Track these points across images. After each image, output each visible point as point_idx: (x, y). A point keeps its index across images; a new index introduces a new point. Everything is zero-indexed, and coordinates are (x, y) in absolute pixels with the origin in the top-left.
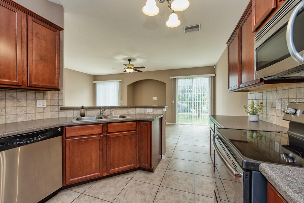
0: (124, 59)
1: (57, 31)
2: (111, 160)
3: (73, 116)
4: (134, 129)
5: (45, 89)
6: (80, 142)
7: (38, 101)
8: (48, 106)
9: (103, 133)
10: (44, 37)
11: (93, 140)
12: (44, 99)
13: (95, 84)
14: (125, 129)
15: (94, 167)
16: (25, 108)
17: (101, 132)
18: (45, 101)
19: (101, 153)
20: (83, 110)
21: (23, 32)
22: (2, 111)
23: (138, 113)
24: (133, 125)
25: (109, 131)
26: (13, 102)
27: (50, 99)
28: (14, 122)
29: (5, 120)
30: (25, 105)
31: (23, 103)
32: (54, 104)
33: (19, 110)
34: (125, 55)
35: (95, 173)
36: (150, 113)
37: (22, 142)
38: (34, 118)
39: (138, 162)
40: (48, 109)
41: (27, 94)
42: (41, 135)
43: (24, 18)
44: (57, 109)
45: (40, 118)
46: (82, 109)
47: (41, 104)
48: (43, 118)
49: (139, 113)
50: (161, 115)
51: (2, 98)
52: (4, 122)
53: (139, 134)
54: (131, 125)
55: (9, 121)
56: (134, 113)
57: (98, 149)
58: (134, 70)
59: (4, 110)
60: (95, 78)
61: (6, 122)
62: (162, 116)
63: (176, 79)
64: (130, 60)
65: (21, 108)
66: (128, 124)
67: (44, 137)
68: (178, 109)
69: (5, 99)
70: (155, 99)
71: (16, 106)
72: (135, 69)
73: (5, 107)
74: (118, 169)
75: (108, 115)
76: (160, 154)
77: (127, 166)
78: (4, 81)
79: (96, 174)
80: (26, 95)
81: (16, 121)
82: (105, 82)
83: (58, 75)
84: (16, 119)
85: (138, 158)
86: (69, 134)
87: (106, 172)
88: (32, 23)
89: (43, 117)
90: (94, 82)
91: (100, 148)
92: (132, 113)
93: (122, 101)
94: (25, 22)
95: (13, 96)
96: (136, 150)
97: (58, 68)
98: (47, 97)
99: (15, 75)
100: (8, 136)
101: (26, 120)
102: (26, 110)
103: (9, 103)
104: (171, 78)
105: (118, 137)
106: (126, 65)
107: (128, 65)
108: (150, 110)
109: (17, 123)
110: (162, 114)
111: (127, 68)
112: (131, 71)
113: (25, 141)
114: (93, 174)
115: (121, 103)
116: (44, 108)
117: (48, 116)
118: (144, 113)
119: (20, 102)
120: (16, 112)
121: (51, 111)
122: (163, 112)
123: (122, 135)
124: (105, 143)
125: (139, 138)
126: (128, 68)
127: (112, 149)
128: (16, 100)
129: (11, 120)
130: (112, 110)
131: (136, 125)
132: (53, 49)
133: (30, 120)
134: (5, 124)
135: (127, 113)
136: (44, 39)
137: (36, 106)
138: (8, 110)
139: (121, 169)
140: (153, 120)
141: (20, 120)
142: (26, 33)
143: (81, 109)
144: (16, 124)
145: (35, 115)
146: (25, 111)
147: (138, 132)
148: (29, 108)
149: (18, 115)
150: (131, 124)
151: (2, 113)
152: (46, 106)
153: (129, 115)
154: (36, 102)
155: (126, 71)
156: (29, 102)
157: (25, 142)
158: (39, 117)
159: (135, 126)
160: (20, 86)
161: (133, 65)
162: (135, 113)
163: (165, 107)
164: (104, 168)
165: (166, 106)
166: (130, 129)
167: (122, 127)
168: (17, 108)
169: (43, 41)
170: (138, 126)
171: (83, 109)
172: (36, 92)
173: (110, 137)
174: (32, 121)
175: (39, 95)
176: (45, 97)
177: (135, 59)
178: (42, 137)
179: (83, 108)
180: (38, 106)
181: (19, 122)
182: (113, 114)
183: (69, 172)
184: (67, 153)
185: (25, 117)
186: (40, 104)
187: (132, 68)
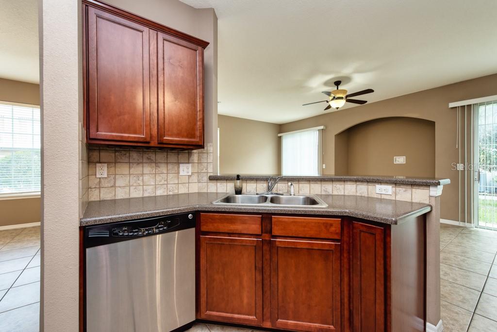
0: (326, 84)
1: (200, 48)
2: (280, 299)
3: (227, 191)
4: (336, 237)
5: (189, 147)
6: (222, 244)
7: (181, 165)
8: (195, 174)
9: (264, 234)
10: (180, 62)
11: (244, 245)
12: (189, 163)
13: (280, 137)
14: (312, 233)
15: (245, 301)
16: (164, 176)
17: (259, 232)
18: (190, 165)
19: (259, 278)
20: (238, 181)
21: (153, 60)
22: (139, 180)
23: (351, 194)
24: (331, 225)
25: (276, 231)
26: (151, 167)
27: (197, 162)
28: (152, 195)
29: (142, 191)
30: (165, 172)
31: (163, 168)
32: (202, 170)
33: (158, 178)
34: (326, 73)
35: (248, 315)
36: (383, 197)
37: (132, 234)
38: (176, 192)
39: (346, 324)
40: (195, 178)
41: (167, 155)
42: (159, 225)
43: (153, 38)
44: (206, 178)
45: (183, 192)
46: (237, 179)
47: (186, 170)
48: (188, 192)
49: (355, 194)
50: (423, 205)
51: (139, 162)
52: (141, 196)
53: (349, 253)
54: (327, 226)
55: (146, 195)
56: (340, 194)
57: (254, 267)
58: (348, 101)
59: (141, 178)
60: (281, 128)
61: (143, 195)
62: (428, 209)
63: (469, 106)
64: (338, 83)
65: (160, 176)
66: (319, 223)
67: (165, 228)
68: (478, 187)
69: (142, 163)
70: (400, 160)
71: (154, 173)
72: (349, 99)
73: (143, 174)
74: (296, 325)
75: (282, 195)
76: (419, 316)
77: (317, 325)
78: (129, 137)
79: (251, 317)
80: (166, 157)
81: (154, 195)
82: (294, 133)
83: (200, 123)
84: (154, 191)
85: (346, 313)
86: (205, 227)
87: (269, 320)
88: (163, 43)
89: (187, 190)
90: (279, 135)
91: (257, 265)
92: (335, 193)
93: (324, 165)
94: (154, 44)
95: (151, 158)
96: (341, 292)
97: (200, 111)
98: (193, 160)
99: (141, 126)
100: (112, 221)
101: (166, 194)
102: (166, 179)
103: (147, 169)
104: (452, 105)
105: (294, 250)
106: (329, 94)
107: (335, 92)
108: (385, 190)
109: (155, 197)
110: (427, 202)
111: (332, 100)
112: (341, 104)
113: (136, 232)
114: (244, 314)
115: (323, 169)
116: (189, 176)
117: (194, 188)
118: (366, 196)
119: (159, 167)
120: (154, 182)
121: (199, 182)
122: (430, 196)
123: (302, 247)
124: (268, 257)
125: (349, 263)
126: (334, 98)
127: (281, 275)
128: (154, 165)
129: (149, 193)
130: (290, 184)
131: (342, 229)
132: (193, 81)
133: (171, 193)
134: (143, 198)
135: (323, 193)
136: (179, 65)
137: (178, 173)
138: (146, 178)
139: (302, 326)
140: (396, 223)
141: (160, 192)
142: (156, 61)
143: (236, 181)
144: (154, 199)
145: (177, 186)
146: (165, 181)
147: (345, 246)
148: (170, 176)
149: (157, 186)
150: (327, 223)
151: (139, 182)
152: (192, 173)
153: (326, 197)
154: (179, 167)
155: (329, 107)
156: (170, 166)
157: (136, 234)
158: (183, 190)
159: (338, 231)
160: (149, 143)
161: (344, 91)
162: (343, 193)
163: (439, 184)
164: (265, 310)
165: (441, 181)
166: (323, 236)
167: (305, 227)
168: (155, 176)
169: (179, 69)
170: (345, 232)
171: (239, 179)
172: (178, 152)
173: (278, 247)
174: (173, 195)
175: (183, 157)
176: (191, 159)
177: (348, 79)
178: (161, 227)
179: (238, 177)
180: (181, 173)
181: (158, 196)
182: (292, 193)
183: (205, 296)
184: (203, 262)
185: (165, 188)
186: (183, 171)
187: (342, 98)
